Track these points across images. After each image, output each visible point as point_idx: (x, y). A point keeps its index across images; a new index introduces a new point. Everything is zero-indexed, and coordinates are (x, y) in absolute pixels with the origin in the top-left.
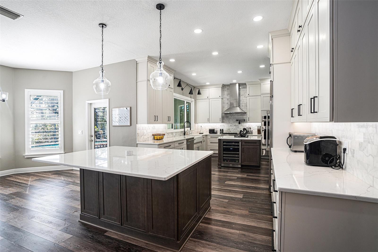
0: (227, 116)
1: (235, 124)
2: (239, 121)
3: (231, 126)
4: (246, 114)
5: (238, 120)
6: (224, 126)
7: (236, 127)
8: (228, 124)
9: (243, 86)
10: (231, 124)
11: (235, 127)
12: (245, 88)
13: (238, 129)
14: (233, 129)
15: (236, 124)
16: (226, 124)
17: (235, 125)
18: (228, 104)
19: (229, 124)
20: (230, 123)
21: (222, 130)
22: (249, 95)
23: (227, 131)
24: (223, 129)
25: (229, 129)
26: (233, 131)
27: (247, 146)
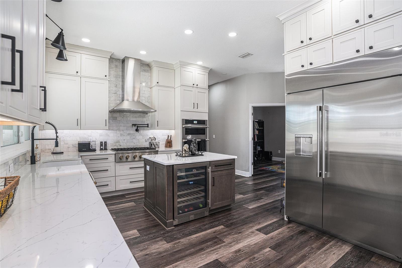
0: (114, 116)
1: (128, 132)
2: (138, 127)
3: (121, 135)
4: (147, 115)
5: (136, 125)
6: (108, 136)
7: (130, 137)
8: (115, 132)
9: (143, 68)
10: (122, 132)
11: (128, 137)
12: (147, 72)
13: (134, 140)
14: (126, 141)
15: (132, 132)
16: (112, 131)
17: (129, 134)
18: (116, 94)
19: (118, 132)
20: (119, 130)
21: (103, 143)
22: (157, 84)
23: (114, 146)
24: (106, 142)
25: (118, 142)
26: (125, 144)
27: (219, 173)
